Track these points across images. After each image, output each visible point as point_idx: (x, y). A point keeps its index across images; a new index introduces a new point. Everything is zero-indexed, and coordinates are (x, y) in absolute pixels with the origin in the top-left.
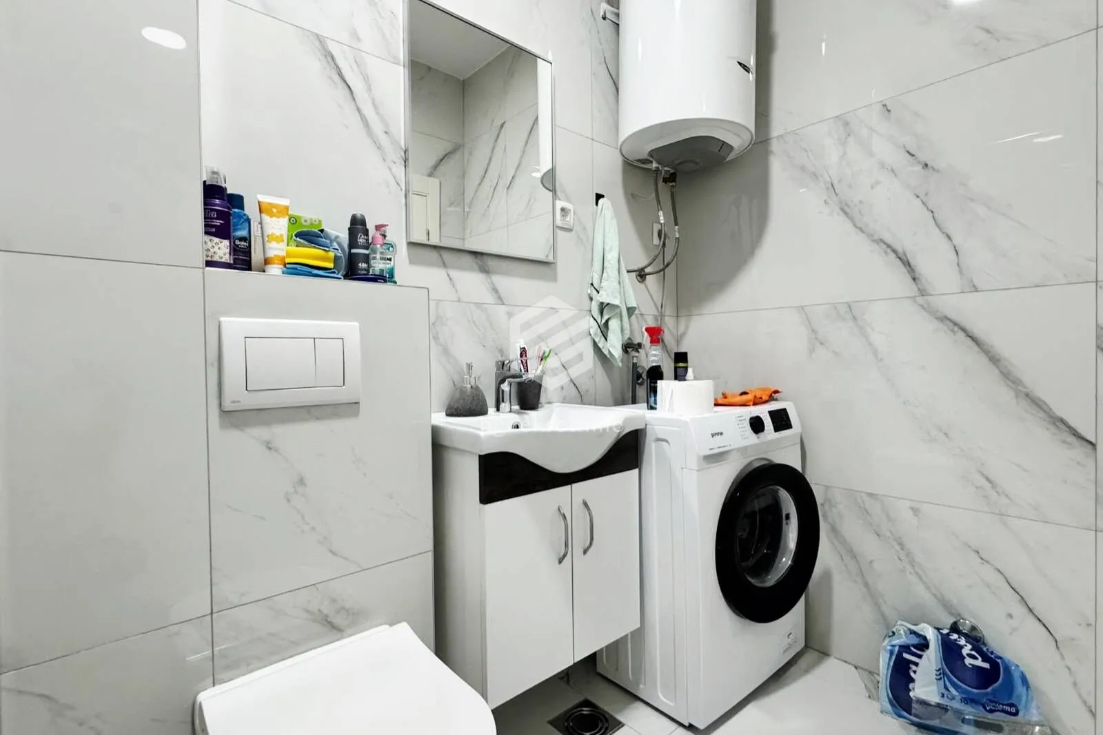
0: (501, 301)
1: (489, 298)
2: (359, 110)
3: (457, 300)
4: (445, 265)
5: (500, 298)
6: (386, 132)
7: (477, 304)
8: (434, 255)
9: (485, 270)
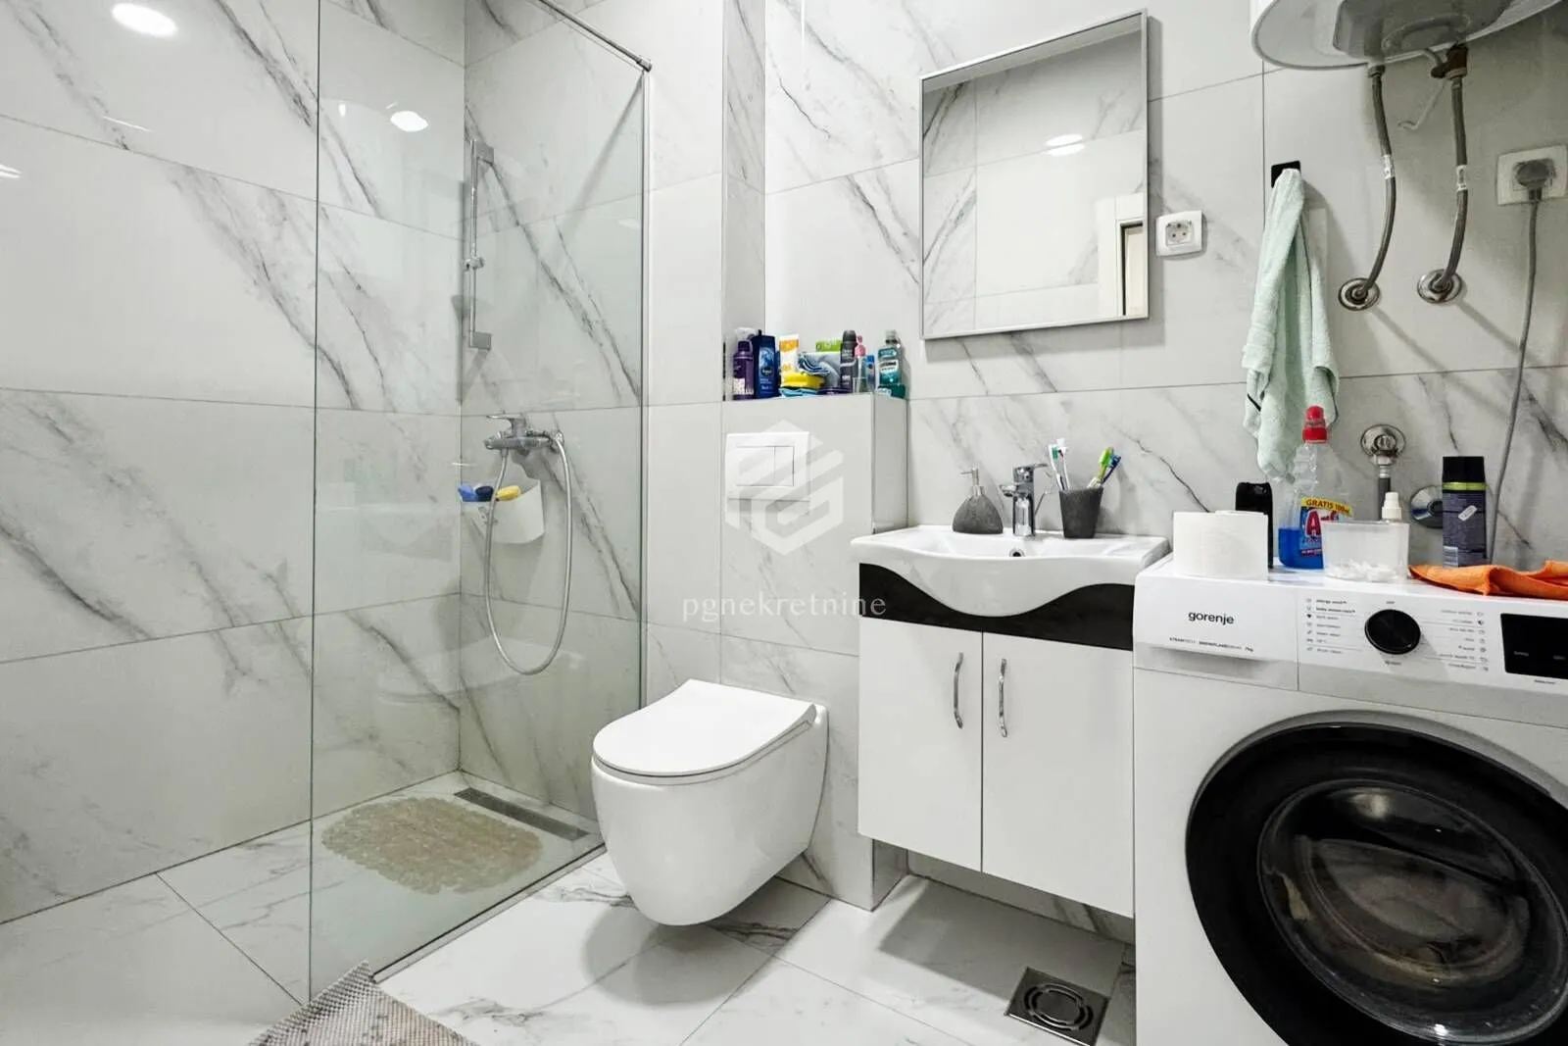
0: (1052, 388)
1: (1030, 386)
2: (880, 224)
3: (984, 393)
4: (969, 356)
5: (1051, 385)
6: (905, 234)
7: (1014, 397)
8: (955, 346)
9: (1026, 352)
